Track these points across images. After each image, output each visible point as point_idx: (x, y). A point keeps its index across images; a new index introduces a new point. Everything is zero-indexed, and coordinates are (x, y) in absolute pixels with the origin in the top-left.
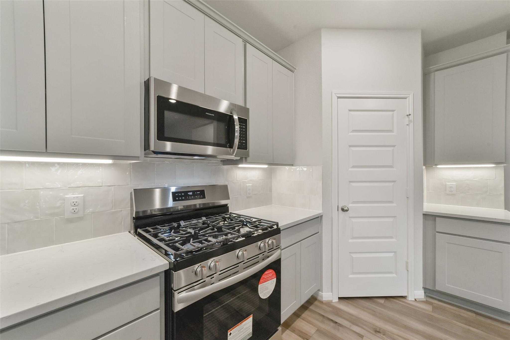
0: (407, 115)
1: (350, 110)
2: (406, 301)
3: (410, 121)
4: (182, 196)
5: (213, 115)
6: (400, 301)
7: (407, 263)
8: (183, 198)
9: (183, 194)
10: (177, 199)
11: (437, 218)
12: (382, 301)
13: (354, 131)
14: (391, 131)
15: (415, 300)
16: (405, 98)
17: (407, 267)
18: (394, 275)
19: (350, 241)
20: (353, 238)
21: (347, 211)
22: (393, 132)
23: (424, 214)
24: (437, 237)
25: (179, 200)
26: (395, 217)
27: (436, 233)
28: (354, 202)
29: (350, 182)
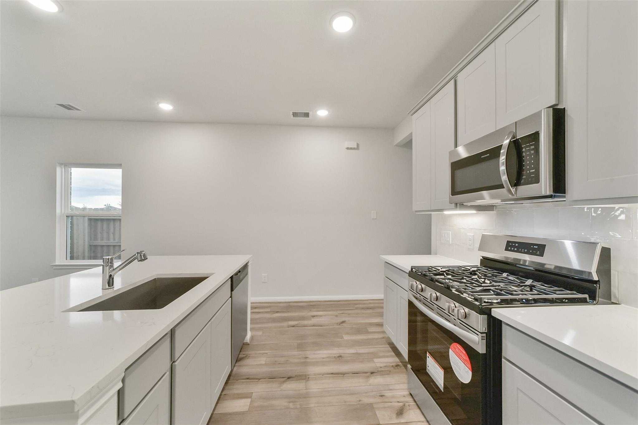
4: (515, 247)
5: (488, 155)
8: (516, 249)
9: (517, 245)
10: (509, 248)
25: (511, 250)
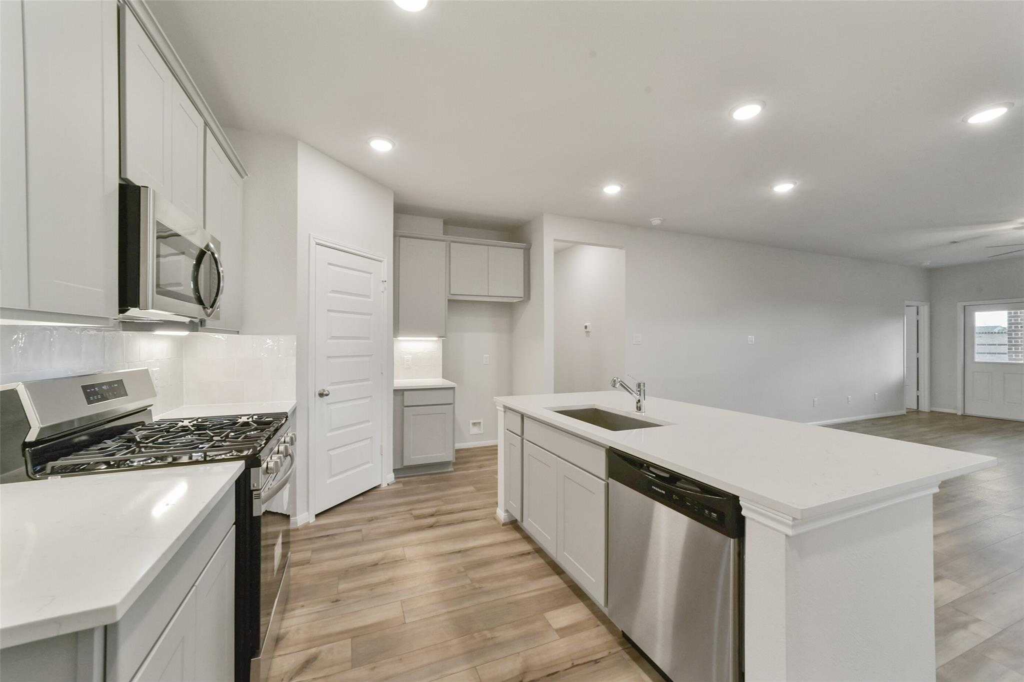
0: (383, 281)
1: (330, 264)
2: (380, 489)
3: (385, 289)
6: (376, 491)
7: (381, 446)
8: (99, 397)
9: (96, 389)
10: (91, 398)
11: (405, 393)
12: (361, 498)
13: (333, 291)
14: (368, 297)
15: (388, 484)
16: (381, 261)
17: (382, 451)
18: (371, 465)
19: (329, 434)
20: (332, 430)
21: (327, 395)
22: (370, 298)
23: (394, 390)
24: (405, 410)
25: (94, 401)
26: (370, 396)
27: (405, 408)
28: (333, 384)
29: (329, 357)
